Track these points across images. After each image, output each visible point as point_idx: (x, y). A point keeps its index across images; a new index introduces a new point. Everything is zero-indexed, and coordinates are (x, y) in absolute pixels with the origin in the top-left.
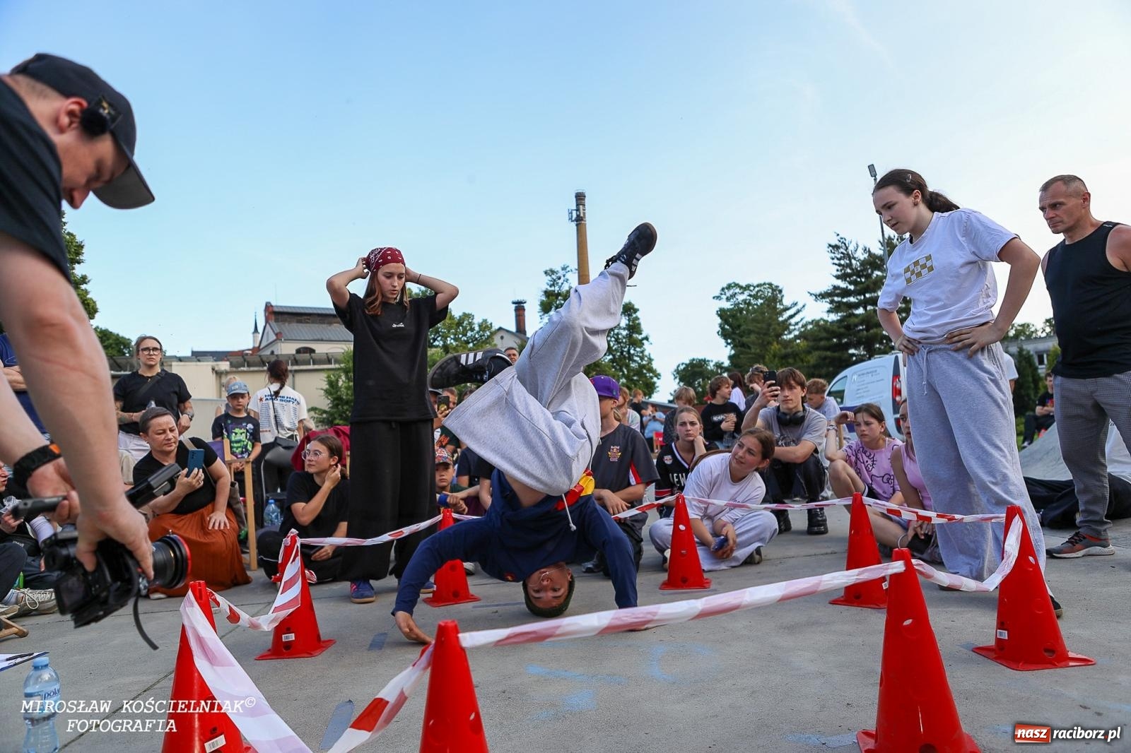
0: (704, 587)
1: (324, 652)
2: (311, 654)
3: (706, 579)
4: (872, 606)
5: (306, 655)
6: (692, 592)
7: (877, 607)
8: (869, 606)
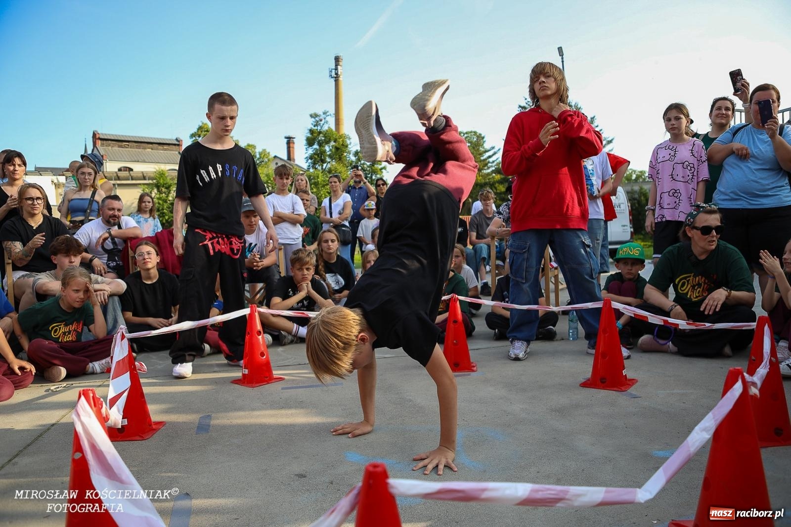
0: (473, 371)
1: (155, 435)
2: (142, 437)
3: (472, 363)
4: (615, 389)
5: (138, 438)
6: (464, 375)
7: (620, 390)
8: (612, 389)
